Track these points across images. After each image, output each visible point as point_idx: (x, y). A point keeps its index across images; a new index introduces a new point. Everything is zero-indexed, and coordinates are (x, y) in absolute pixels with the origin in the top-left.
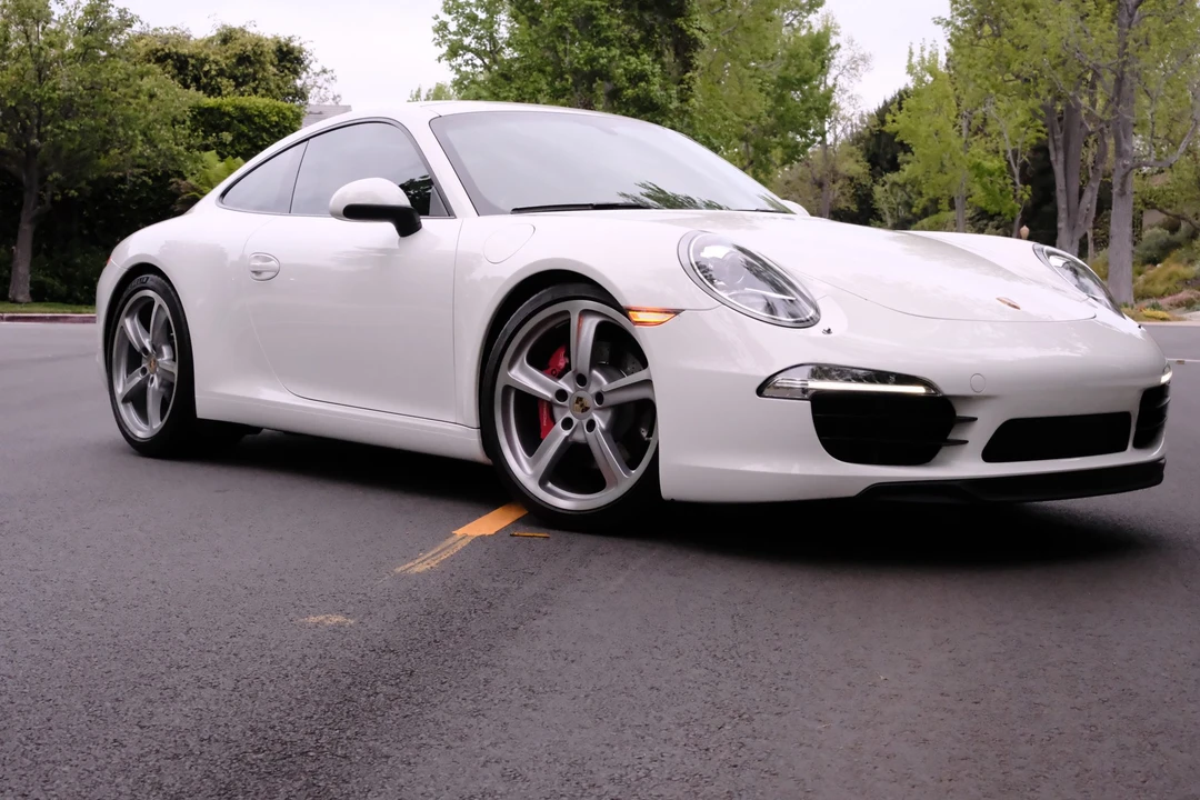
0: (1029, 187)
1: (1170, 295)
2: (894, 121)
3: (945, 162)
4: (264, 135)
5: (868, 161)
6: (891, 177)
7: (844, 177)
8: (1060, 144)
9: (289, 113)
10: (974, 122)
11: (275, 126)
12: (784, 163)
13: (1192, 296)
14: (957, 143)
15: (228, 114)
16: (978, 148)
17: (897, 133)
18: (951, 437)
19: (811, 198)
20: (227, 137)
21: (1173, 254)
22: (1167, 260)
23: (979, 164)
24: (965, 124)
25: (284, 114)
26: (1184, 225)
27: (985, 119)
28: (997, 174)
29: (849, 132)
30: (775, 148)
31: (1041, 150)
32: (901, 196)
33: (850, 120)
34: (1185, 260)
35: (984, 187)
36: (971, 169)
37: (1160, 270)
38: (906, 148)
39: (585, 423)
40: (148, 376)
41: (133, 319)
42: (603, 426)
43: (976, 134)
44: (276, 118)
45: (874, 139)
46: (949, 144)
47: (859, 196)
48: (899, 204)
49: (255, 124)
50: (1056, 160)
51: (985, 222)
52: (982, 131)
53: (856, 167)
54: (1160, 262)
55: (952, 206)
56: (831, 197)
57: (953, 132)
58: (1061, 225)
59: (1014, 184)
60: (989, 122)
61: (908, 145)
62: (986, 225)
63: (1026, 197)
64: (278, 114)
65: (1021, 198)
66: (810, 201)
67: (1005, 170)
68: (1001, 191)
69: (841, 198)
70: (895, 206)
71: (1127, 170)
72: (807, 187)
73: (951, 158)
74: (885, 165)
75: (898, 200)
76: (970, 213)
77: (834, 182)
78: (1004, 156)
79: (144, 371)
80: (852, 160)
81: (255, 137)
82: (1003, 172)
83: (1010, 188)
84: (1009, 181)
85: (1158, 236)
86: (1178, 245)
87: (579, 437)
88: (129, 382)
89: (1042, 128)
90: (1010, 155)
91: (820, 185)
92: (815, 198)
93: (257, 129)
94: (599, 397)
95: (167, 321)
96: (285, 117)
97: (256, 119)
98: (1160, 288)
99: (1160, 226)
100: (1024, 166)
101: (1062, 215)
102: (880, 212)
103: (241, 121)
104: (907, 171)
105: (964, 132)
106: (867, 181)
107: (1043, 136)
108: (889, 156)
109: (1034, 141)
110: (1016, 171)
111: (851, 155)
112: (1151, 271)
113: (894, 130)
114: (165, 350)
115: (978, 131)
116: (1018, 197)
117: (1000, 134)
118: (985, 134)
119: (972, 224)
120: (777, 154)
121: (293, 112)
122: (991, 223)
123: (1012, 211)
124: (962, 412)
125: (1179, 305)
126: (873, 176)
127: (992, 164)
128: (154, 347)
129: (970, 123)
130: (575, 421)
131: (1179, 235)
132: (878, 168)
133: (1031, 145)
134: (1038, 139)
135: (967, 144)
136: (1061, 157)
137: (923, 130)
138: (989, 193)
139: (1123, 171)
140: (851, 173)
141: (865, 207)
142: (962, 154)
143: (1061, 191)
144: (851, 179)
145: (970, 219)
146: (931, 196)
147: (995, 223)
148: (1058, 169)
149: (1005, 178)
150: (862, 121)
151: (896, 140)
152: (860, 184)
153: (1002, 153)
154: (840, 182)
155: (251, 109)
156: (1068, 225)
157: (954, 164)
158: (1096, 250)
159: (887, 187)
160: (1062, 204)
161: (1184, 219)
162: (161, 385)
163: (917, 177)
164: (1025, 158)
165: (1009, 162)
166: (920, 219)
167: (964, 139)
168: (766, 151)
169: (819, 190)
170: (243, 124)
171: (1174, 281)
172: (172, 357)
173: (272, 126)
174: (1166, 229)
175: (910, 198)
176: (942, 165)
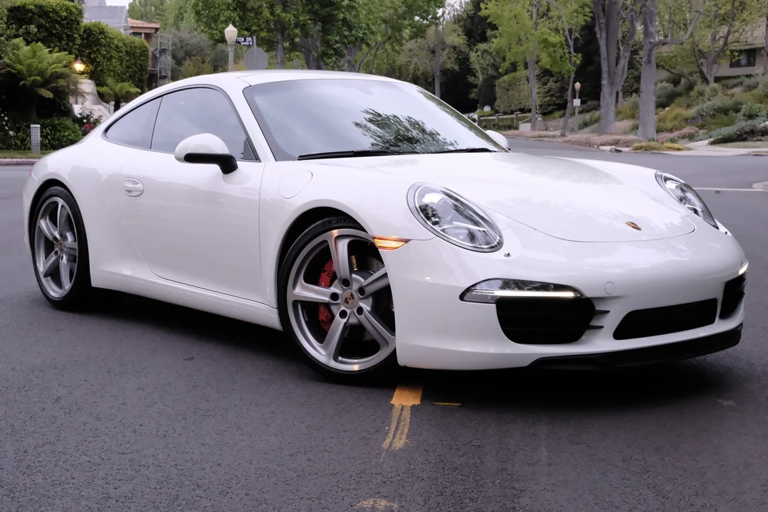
0: (580, 55)
1: (676, 130)
2: (486, 8)
3: (522, 37)
4: (57, 26)
5: (466, 35)
6: (482, 46)
7: (450, 46)
8: (603, 26)
9: (74, 10)
10: (541, 9)
11: (65, 19)
12: (411, 38)
13: (692, 131)
14: (530, 23)
15: (30, 11)
16: (544, 29)
17: (489, 16)
18: (592, 324)
19: (427, 61)
20: (33, 28)
21: (677, 101)
22: (673, 105)
23: (547, 39)
24: (534, 11)
25: (70, 10)
26: (683, 81)
27: (548, 7)
28: (558, 46)
29: (452, 15)
30: (406, 28)
31: (589, 29)
32: (489, 60)
33: (453, 6)
34: (685, 105)
35: (550, 55)
36: (540, 43)
37: (668, 112)
38: (494, 27)
39: (355, 310)
40: (60, 256)
41: (45, 219)
42: (369, 309)
43: (542, 17)
44: (65, 14)
45: (469, 20)
46: (525, 24)
47: (460, 59)
48: (488, 65)
49: (50, 18)
50: (601, 37)
51: (547, 78)
52: (547, 15)
53: (458, 39)
54: (667, 106)
55: (526, 67)
56: (441, 60)
57: (526, 15)
58: (604, 82)
59: (570, 53)
60: (552, 9)
61: (495, 25)
62: (549, 80)
63: (578, 62)
64: (66, 10)
65: (575, 62)
66: (426, 64)
67: (564, 43)
68: (561, 57)
69: (448, 61)
70: (485, 67)
71: (652, 46)
72: (424, 53)
73: (525, 35)
74: (477, 38)
75: (487, 62)
76: (537, 72)
77: (443, 50)
78: (563, 34)
79: (56, 253)
80: (455, 35)
81: (50, 27)
82: (562, 45)
83: (567, 56)
84: (566, 51)
85: (666, 88)
86: (680, 95)
87: (353, 320)
88: (47, 262)
89: (588, 14)
90: (567, 32)
91: (433, 52)
92: (430, 61)
93: (52, 21)
94: (361, 290)
95: (68, 215)
96: (71, 13)
97: (51, 15)
98: (669, 125)
99: (667, 81)
100: (576, 40)
101: (605, 75)
102: (474, 71)
103: (39, 16)
104: (495, 44)
105: (534, 16)
106: (465, 49)
107: (588, 19)
108: (480, 32)
109: (584, 23)
110: (571, 43)
111: (455, 31)
112: (663, 113)
113: (487, 15)
114: (69, 235)
115: (544, 15)
116: (573, 62)
117: (559, 18)
118: (549, 18)
119: (539, 79)
120: (406, 33)
121: (77, 9)
122: (551, 79)
123: (569, 72)
124: (599, 307)
125: (684, 137)
126: (469, 45)
127: (554, 39)
128: (61, 235)
129: (538, 10)
130: (348, 311)
131: (680, 88)
132: (472, 40)
133: (581, 25)
134: (585, 21)
135: (537, 24)
136: (604, 35)
137: (506, 14)
138: (554, 60)
139: (649, 47)
140: (456, 44)
141: (463, 67)
142: (533, 31)
143: (604, 59)
144: (455, 48)
145: (537, 76)
146: (512, 61)
147: (555, 78)
148: (602, 43)
149: (563, 49)
150: (461, 6)
151: (488, 21)
152: (461, 52)
153: (561, 32)
154: (447, 50)
155: (47, 7)
156: (609, 82)
157: (527, 39)
158: (624, 98)
159: (479, 53)
160: (605, 68)
161: (684, 77)
162: (68, 260)
163: (502, 47)
164: (577, 35)
165: (566, 37)
166: (503, 76)
167: (534, 20)
168: (400, 30)
169: (431, 56)
170: (42, 18)
171: (678, 120)
172: (74, 240)
173: (62, 19)
174: (671, 83)
175: (495, 61)
176: (520, 40)
